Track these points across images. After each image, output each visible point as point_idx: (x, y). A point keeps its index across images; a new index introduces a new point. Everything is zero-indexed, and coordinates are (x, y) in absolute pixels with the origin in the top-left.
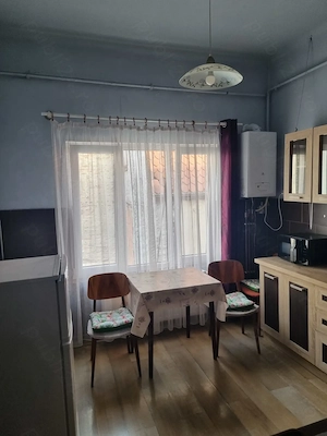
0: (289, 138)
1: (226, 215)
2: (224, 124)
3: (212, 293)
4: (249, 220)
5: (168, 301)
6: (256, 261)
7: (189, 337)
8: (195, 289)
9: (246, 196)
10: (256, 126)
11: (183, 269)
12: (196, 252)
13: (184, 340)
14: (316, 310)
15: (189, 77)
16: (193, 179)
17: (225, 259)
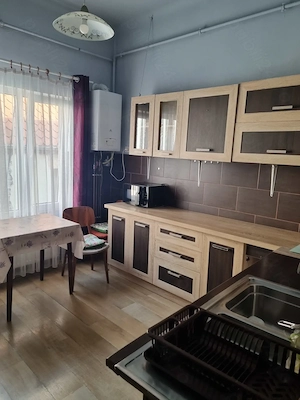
0: (135, 101)
1: (78, 166)
2: (77, 79)
3: (72, 234)
4: (97, 171)
5: (29, 245)
6: (106, 206)
7: (42, 279)
8: (56, 232)
9: (96, 149)
10: (105, 87)
11: (36, 216)
12: (50, 200)
13: (38, 283)
14: (155, 240)
15: (62, 20)
16: (47, 134)
17: (76, 206)
